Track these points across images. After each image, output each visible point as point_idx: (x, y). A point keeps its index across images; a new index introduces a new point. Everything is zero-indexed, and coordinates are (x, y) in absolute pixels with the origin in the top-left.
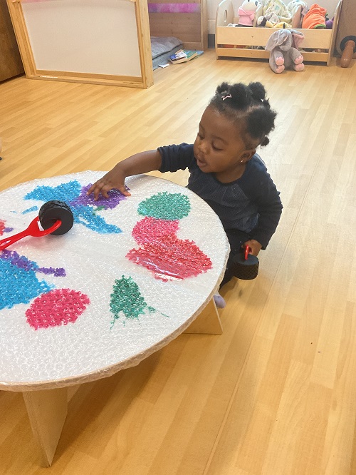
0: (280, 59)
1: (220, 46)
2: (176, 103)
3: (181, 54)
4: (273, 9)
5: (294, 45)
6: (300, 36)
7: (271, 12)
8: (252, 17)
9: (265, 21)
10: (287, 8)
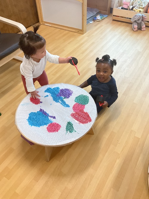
0: (136, 26)
1: (114, 16)
2: (93, 43)
3: (99, 17)
4: (137, 2)
5: (142, 20)
6: (145, 17)
7: (136, 4)
8: (128, 5)
9: (133, 8)
10: (143, 2)
